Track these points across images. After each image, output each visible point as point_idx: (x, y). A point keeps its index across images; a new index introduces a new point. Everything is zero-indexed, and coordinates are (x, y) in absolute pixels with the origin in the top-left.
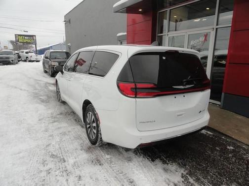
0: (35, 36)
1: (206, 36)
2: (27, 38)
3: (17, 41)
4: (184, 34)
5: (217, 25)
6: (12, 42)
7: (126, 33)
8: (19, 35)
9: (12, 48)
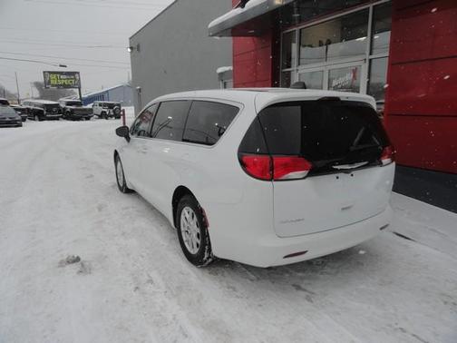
0: (78, 73)
1: (355, 72)
2: (65, 77)
3: (47, 83)
4: (321, 69)
5: (371, 54)
6: (37, 85)
7: (231, 68)
8: (50, 73)
9: (38, 96)
